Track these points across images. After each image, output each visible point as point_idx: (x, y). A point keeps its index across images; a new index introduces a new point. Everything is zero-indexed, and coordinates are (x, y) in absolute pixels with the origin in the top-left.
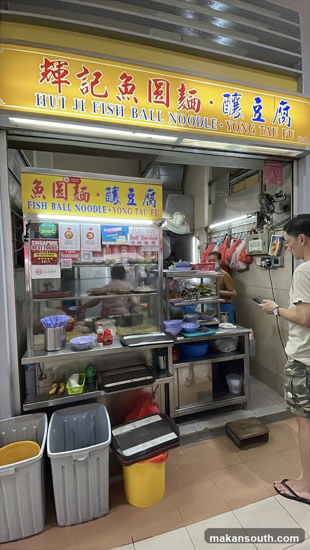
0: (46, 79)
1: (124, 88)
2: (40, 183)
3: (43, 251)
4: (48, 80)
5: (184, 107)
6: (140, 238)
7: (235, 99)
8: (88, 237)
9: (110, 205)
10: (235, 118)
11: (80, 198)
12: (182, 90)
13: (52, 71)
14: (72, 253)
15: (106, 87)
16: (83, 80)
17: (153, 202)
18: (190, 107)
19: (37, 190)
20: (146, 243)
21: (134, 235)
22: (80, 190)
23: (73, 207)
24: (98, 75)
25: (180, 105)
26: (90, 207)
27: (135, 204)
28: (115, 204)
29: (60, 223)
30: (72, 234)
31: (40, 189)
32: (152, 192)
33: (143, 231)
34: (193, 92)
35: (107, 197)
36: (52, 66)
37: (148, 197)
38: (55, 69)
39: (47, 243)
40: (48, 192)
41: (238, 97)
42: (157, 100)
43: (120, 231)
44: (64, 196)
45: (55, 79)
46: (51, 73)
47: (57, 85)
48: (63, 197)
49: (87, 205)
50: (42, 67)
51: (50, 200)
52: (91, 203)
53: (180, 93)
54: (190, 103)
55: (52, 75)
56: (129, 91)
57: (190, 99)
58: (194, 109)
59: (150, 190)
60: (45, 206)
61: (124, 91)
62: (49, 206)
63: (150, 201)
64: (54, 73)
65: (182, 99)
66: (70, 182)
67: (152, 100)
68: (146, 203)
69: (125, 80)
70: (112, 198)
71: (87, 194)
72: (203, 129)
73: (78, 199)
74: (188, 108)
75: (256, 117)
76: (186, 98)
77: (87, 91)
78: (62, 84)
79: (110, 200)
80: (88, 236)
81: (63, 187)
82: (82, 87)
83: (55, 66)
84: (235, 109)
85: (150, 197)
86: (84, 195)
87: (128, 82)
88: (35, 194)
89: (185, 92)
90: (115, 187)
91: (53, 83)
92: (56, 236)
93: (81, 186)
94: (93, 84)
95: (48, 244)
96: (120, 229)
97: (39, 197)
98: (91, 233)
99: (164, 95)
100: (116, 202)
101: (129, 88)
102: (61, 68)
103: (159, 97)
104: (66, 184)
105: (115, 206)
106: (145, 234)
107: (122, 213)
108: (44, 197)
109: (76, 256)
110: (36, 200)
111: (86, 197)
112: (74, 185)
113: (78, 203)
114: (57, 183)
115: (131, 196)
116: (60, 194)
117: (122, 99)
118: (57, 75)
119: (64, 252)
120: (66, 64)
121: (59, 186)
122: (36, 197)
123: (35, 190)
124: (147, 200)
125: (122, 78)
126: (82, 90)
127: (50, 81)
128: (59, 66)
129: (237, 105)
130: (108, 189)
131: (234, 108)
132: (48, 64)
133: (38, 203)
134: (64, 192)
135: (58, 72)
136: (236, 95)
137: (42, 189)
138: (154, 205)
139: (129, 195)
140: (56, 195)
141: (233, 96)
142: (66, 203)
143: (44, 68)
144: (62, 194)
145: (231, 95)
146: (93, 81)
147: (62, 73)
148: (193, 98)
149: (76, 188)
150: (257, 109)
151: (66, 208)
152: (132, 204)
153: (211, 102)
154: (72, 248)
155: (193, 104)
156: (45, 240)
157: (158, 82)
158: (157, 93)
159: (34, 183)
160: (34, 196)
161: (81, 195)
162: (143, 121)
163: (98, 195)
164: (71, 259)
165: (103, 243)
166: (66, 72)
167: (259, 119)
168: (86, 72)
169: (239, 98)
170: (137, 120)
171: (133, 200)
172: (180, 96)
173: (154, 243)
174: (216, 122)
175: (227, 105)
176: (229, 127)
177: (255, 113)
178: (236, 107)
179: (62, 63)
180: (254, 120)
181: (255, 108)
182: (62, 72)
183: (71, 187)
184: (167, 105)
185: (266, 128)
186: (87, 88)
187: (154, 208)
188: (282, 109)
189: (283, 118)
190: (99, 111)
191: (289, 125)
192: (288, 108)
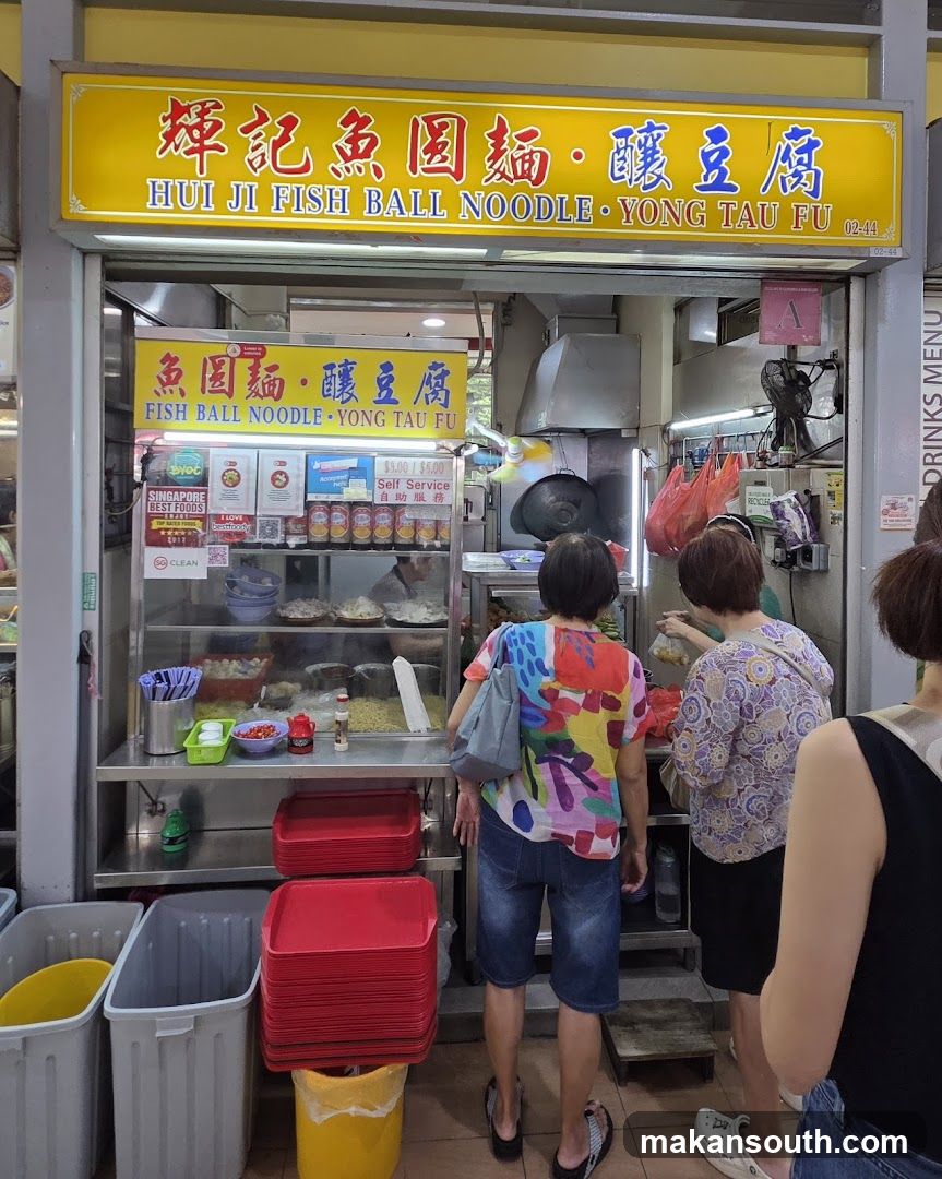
0: (172, 146)
1: (350, 146)
2: (176, 360)
3: (171, 516)
4: (176, 148)
5: (503, 175)
6: (403, 484)
7: (647, 139)
8: (273, 484)
9: (333, 405)
10: (645, 188)
11: (261, 393)
12: (498, 136)
13: (186, 127)
14: (236, 522)
15: (306, 149)
16: (255, 138)
17: (442, 394)
18: (519, 173)
19: (169, 378)
20: (420, 497)
21: (390, 477)
22: (262, 374)
23: (243, 414)
24: (289, 123)
25: (493, 171)
26: (283, 412)
27: (396, 402)
28: (343, 402)
29: (212, 452)
30: (239, 476)
31: (173, 375)
32: (439, 371)
33: (410, 469)
34: (528, 136)
35: (326, 387)
36: (186, 115)
37: (428, 382)
38: (193, 120)
39: (182, 497)
40: (191, 381)
41: (655, 133)
42: (432, 165)
43: (351, 468)
44: (226, 387)
45: (192, 144)
46: (183, 130)
47: (197, 156)
48: (223, 391)
49: (276, 406)
50: (165, 119)
51: (194, 397)
52: (285, 401)
53: (492, 141)
54: (519, 163)
55: (187, 136)
56: (361, 151)
57: (521, 152)
58: (529, 177)
59: (435, 366)
60: (182, 411)
61: (349, 153)
62: (192, 413)
63: (435, 393)
64: (190, 130)
65: (495, 157)
66: (242, 356)
67: (419, 168)
68: (422, 394)
69: (352, 126)
70: (338, 387)
71: (277, 382)
72: (553, 224)
73: (257, 394)
74: (512, 176)
75: (710, 182)
76: (509, 153)
77: (263, 162)
78: (206, 153)
79: (332, 392)
80: (273, 479)
81: (225, 369)
82: (251, 155)
83: (194, 115)
84: (647, 166)
85: (433, 381)
86: (272, 383)
87: (361, 132)
88: (164, 385)
89: (505, 138)
90: (347, 363)
91: (188, 153)
92: (203, 481)
93: (265, 362)
94: (276, 145)
95: (184, 500)
96: (353, 463)
97: (171, 391)
98: (281, 473)
99: (450, 152)
100: (346, 396)
101: (363, 144)
102: (206, 117)
103: (438, 157)
104: (232, 360)
105: (343, 407)
106: (416, 475)
107: (360, 423)
108: (183, 394)
109: (245, 528)
110: (166, 399)
111: (275, 390)
112: (250, 362)
113: (255, 402)
114: (212, 358)
115: (385, 382)
116: (218, 383)
117: (343, 172)
118: (196, 134)
119: (219, 519)
120: (217, 106)
121: (217, 367)
122: (165, 392)
123: (164, 378)
124: (427, 390)
125: (345, 123)
126: (250, 162)
127: (181, 150)
128: (201, 115)
129: (652, 155)
130: (330, 367)
131: (642, 163)
132: (178, 110)
133: (169, 407)
134: (226, 379)
135: (199, 126)
136: (651, 128)
137: (180, 374)
138: (443, 401)
139: (379, 381)
140: (209, 385)
141: (640, 132)
142: (230, 404)
143: (169, 122)
144: (222, 384)
145: (635, 131)
146: (277, 138)
147: (207, 128)
148: (527, 151)
149: (254, 370)
150: (712, 159)
151: (230, 415)
152: (389, 400)
153: (578, 156)
155: (527, 165)
156: (179, 490)
157: (436, 123)
158: (433, 149)
159: (163, 362)
160: (160, 391)
161: (264, 384)
162: (395, 219)
163: (304, 382)
165: (311, 497)
166: (217, 126)
167: (718, 185)
168: (263, 118)
169: (659, 136)
170: (381, 218)
171: (390, 391)
172: (493, 150)
173: (439, 497)
174: (590, 204)
175: (623, 159)
176: (628, 213)
177: (705, 171)
178: (649, 160)
179: (209, 105)
180: (701, 188)
181: (706, 156)
182: (207, 126)
183: (243, 366)
184: (458, 175)
185: (740, 208)
186: (263, 155)
187: (445, 411)
188: (794, 149)
189: (797, 174)
190: (288, 207)
191: (815, 193)
192: (812, 144)
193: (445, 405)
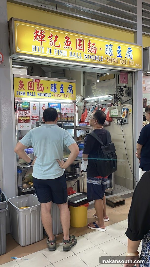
0: (36, 39)
1: (67, 43)
2: (22, 82)
3: (23, 116)
4: (37, 39)
5: (90, 51)
6: (66, 109)
8: (43, 109)
9: (52, 93)
10: (110, 56)
12: (89, 44)
13: (38, 35)
14: (36, 117)
15: (60, 43)
16: (51, 39)
17: (72, 91)
18: (93, 51)
19: (21, 86)
20: (69, 112)
21: (63, 108)
22: (40, 86)
23: (36, 94)
24: (56, 37)
25: (89, 50)
26: (44, 94)
27: (64, 92)
28: (55, 92)
29: (31, 102)
30: (36, 108)
31: (22, 85)
32: (71, 86)
33: (67, 106)
34: (94, 44)
36: (38, 33)
37: (69, 89)
38: (40, 34)
40: (26, 87)
41: (111, 46)
42: (80, 48)
43: (57, 106)
44: (33, 88)
45: (40, 39)
46: (38, 36)
47: (41, 42)
48: (32, 89)
49: (42, 93)
50: (35, 33)
51: (27, 91)
52: (44, 92)
53: (88, 45)
54: (92, 49)
56: (68, 44)
57: (93, 47)
60: (24, 94)
61: (67, 44)
62: (26, 94)
63: (70, 91)
65: (89, 48)
66: (35, 82)
67: (78, 48)
68: (68, 91)
69: (67, 39)
70: (54, 89)
71: (42, 88)
72: (97, 61)
73: (39, 90)
74: (91, 51)
75: (119, 56)
76: (91, 47)
77: (52, 44)
78: (42, 41)
79: (52, 90)
81: (32, 84)
82: (50, 43)
83: (40, 33)
84: (110, 52)
86: (41, 88)
88: (20, 87)
90: (55, 84)
91: (39, 41)
92: (29, 109)
93: (40, 83)
95: (26, 113)
97: (22, 89)
98: (44, 107)
99: (82, 46)
100: (55, 91)
101: (69, 43)
102: (42, 34)
103: (80, 47)
104: (34, 82)
105: (55, 93)
107: (58, 97)
108: (24, 90)
109: (38, 118)
110: (21, 91)
111: (42, 89)
112: (37, 83)
113: (39, 92)
114: (30, 82)
115: (62, 88)
116: (31, 88)
117: (66, 48)
118: (40, 37)
119: (33, 117)
120: (44, 32)
121: (31, 84)
123: (20, 86)
124: (69, 90)
126: (50, 44)
127: (38, 40)
128: (41, 33)
129: (111, 50)
130: (52, 85)
132: (37, 32)
133: (21, 92)
134: (32, 87)
136: (111, 45)
137: (23, 85)
139: (61, 88)
140: (29, 88)
142: (34, 92)
143: (35, 34)
144: (32, 88)
145: (109, 45)
146: (54, 40)
147: (42, 36)
148: (94, 47)
149: (38, 85)
150: (119, 52)
151: (34, 95)
152: (62, 92)
153: (101, 49)
154: (35, 114)
155: (94, 50)
156: (24, 111)
157: (80, 40)
158: (80, 45)
159: (20, 82)
160: (20, 89)
161: (40, 88)
162: (74, 58)
163: (47, 88)
164: (35, 120)
166: (44, 36)
167: (120, 56)
168: (52, 36)
170: (72, 57)
171: (63, 90)
172: (89, 46)
173: (72, 111)
174: (103, 58)
175: (107, 50)
176: (108, 60)
177: (118, 54)
179: (42, 31)
180: (117, 56)
184: (84, 50)
185: (122, 60)
186: (52, 43)
187: (72, 94)
188: (129, 51)
189: (129, 55)
190: (57, 54)
191: (132, 59)
192: (131, 51)
193: (72, 93)
